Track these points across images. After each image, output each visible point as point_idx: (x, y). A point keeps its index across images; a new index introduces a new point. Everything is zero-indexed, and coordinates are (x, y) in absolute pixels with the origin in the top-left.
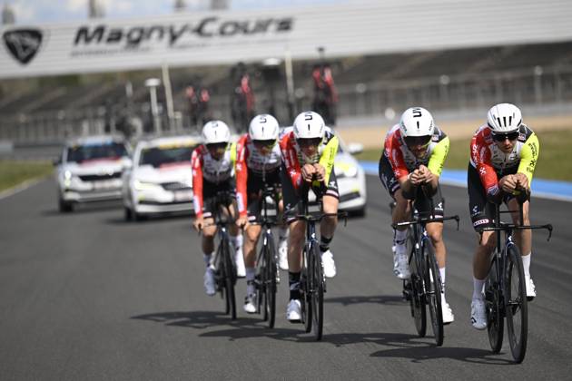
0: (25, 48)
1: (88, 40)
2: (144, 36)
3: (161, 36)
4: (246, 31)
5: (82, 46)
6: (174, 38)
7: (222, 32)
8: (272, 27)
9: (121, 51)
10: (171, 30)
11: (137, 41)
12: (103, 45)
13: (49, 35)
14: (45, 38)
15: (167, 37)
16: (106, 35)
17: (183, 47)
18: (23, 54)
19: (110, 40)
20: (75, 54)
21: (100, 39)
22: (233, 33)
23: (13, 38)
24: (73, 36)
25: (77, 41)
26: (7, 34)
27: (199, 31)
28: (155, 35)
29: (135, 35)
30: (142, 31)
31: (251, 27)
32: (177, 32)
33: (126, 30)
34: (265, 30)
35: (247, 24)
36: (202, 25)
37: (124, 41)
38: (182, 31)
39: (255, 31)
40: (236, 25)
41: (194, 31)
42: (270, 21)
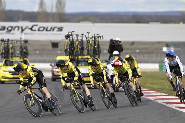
2: (13, 29)
3: (18, 30)
4: (47, 30)
6: (23, 30)
7: (39, 30)
8: (56, 29)
10: (22, 28)
11: (10, 31)
15: (20, 30)
17: (26, 34)
22: (43, 30)
27: (31, 29)
28: (17, 29)
29: (10, 29)
30: (12, 27)
31: (49, 29)
32: (24, 28)
33: (7, 27)
34: (53, 30)
35: (47, 28)
36: (32, 27)
37: (6, 30)
38: (25, 29)
39: (50, 30)
40: (44, 28)
41: (29, 29)
42: (56, 27)
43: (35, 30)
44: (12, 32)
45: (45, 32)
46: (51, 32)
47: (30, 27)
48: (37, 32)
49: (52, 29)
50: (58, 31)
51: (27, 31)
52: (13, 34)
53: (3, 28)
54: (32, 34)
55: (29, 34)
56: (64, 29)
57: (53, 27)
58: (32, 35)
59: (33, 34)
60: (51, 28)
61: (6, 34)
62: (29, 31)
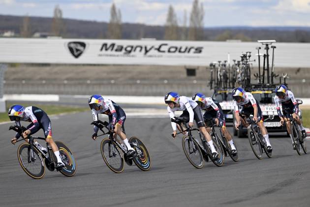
0: (77, 50)
1: (106, 49)
2: (133, 49)
3: (141, 51)
4: (180, 51)
5: (104, 51)
6: (147, 51)
7: (169, 51)
8: (193, 50)
9: (121, 56)
10: (146, 48)
11: (130, 52)
12: (114, 52)
14: (87, 46)
15: (143, 51)
16: (115, 47)
17: (150, 56)
18: (76, 54)
19: (116, 50)
20: (100, 55)
21: (112, 50)
22: (174, 52)
23: (72, 46)
24: (100, 47)
25: (102, 49)
26: (70, 43)
27: (159, 50)
28: (138, 49)
29: (129, 49)
30: (132, 47)
31: (183, 50)
32: (148, 49)
33: (125, 47)
34: (189, 52)
35: (181, 48)
36: (160, 47)
37: (124, 51)
38: (151, 49)
39: (184, 52)
40: (176, 48)
41: (156, 49)
42: (192, 48)
43: (164, 52)
44: (133, 53)
45: (177, 53)
46: (186, 54)
47: (157, 47)
48: (167, 54)
49: (188, 50)
50: (195, 53)
51: (153, 52)
52: (133, 56)
53: (120, 48)
54: (159, 56)
55: (155, 56)
56: (203, 50)
57: (189, 47)
58: (160, 59)
59: (161, 56)
60: (186, 49)
61: (123, 56)
62: (156, 52)
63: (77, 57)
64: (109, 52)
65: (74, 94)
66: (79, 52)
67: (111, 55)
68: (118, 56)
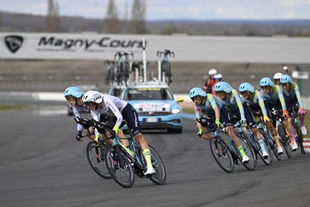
0: (14, 44)
1: (45, 44)
2: (73, 44)
3: (81, 45)
4: (123, 46)
5: (42, 46)
6: (88, 46)
7: (111, 45)
8: (136, 44)
9: (61, 50)
10: (87, 42)
11: (70, 46)
12: (53, 47)
13: (27, 39)
14: (24, 41)
15: (84, 45)
16: (55, 41)
17: (92, 51)
18: (13, 48)
19: (56, 44)
20: (39, 50)
22: (117, 46)
23: (9, 40)
24: (38, 41)
25: (40, 44)
26: (6, 37)
27: (100, 44)
28: (79, 43)
29: (69, 43)
30: (72, 41)
31: (126, 44)
33: (64, 40)
34: (132, 46)
35: (124, 42)
37: (63, 45)
38: (91, 43)
39: (127, 46)
40: (119, 42)
41: (97, 43)
42: (135, 42)
43: (105, 46)
44: (73, 48)
45: (120, 48)
46: (129, 48)
48: (109, 48)
49: (131, 44)
50: (139, 47)
51: (94, 47)
52: (74, 51)
53: (59, 42)
54: (100, 51)
55: (97, 51)
56: (147, 44)
57: (132, 41)
59: (103, 51)
60: (129, 43)
61: (63, 51)
62: (98, 47)
63: (14, 51)
64: (48, 46)
65: (10, 90)
66: (16, 47)
67: (50, 50)
68: (57, 50)
